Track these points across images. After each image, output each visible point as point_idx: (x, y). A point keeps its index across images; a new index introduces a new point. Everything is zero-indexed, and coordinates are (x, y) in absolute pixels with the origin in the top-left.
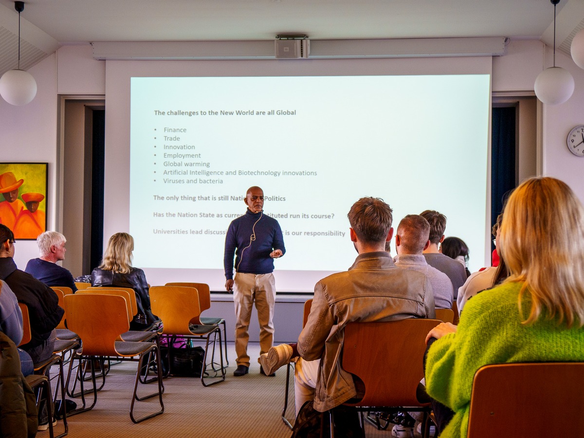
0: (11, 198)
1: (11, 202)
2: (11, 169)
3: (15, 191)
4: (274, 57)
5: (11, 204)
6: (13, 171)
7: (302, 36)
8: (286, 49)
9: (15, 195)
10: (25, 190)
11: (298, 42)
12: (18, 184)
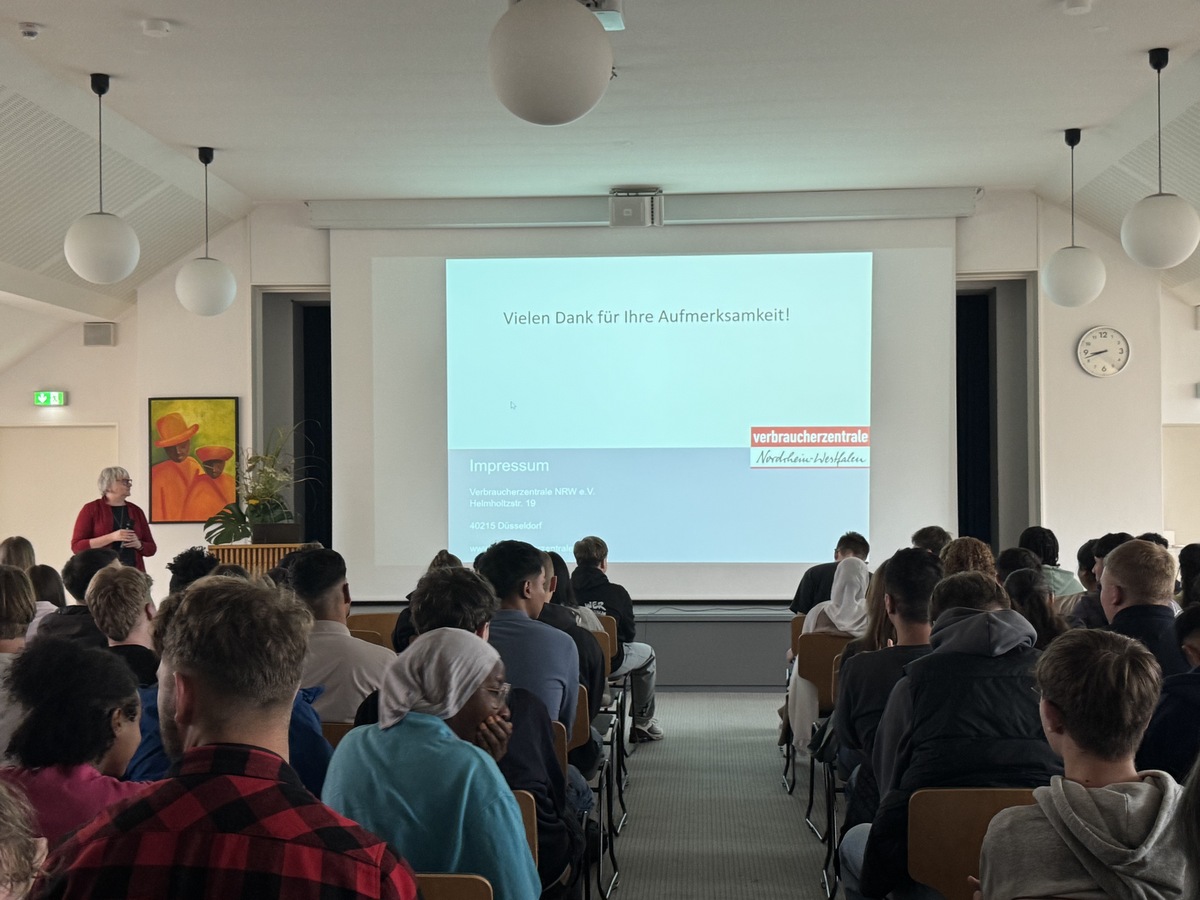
0: (178, 455)
1: (179, 461)
2: (178, 408)
3: (185, 444)
4: (608, 223)
5: (178, 464)
6: (180, 411)
7: (652, 191)
8: (628, 212)
9: (184, 450)
10: (201, 442)
11: (647, 200)
12: (189, 432)
